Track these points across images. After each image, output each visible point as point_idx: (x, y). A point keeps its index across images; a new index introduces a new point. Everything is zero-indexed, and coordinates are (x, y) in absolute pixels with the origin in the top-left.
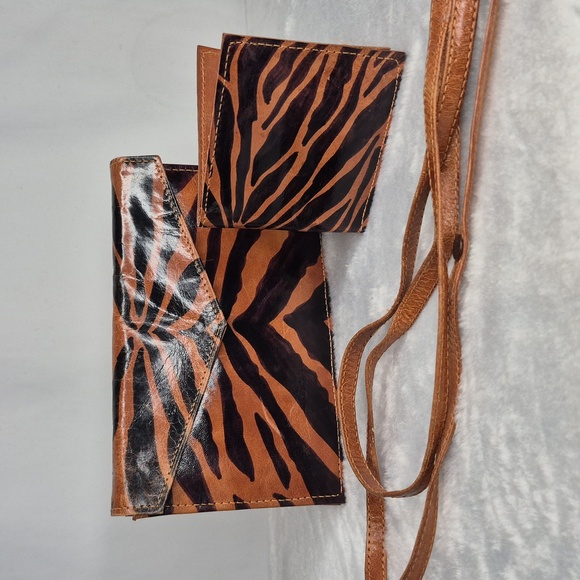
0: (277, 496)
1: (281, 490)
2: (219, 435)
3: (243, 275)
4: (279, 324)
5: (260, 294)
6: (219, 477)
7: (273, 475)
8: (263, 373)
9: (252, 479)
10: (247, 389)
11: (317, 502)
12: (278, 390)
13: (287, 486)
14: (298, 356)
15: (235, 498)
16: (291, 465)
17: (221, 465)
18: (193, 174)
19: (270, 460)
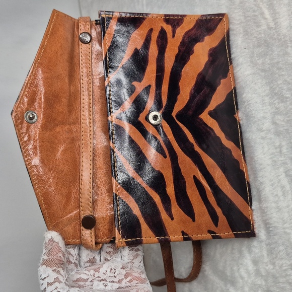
0: (210, 232)
1: (213, 228)
2: (170, 190)
3: (181, 84)
4: (205, 117)
5: (192, 97)
6: (172, 219)
7: (207, 218)
8: (197, 148)
9: (194, 220)
10: (188, 159)
11: (237, 236)
12: (208, 160)
13: (216, 225)
14: (218, 138)
15: (183, 233)
16: (219, 211)
17: (173, 211)
18: (144, 19)
19: (205, 208)
